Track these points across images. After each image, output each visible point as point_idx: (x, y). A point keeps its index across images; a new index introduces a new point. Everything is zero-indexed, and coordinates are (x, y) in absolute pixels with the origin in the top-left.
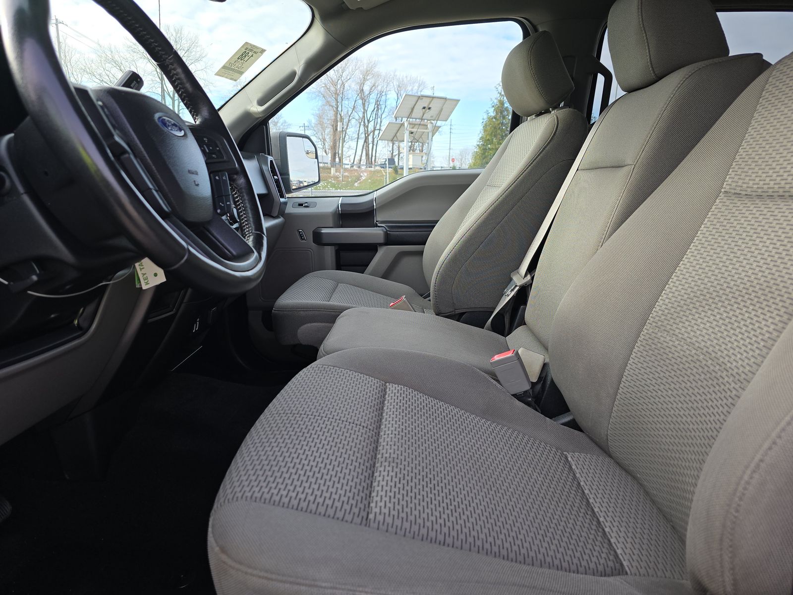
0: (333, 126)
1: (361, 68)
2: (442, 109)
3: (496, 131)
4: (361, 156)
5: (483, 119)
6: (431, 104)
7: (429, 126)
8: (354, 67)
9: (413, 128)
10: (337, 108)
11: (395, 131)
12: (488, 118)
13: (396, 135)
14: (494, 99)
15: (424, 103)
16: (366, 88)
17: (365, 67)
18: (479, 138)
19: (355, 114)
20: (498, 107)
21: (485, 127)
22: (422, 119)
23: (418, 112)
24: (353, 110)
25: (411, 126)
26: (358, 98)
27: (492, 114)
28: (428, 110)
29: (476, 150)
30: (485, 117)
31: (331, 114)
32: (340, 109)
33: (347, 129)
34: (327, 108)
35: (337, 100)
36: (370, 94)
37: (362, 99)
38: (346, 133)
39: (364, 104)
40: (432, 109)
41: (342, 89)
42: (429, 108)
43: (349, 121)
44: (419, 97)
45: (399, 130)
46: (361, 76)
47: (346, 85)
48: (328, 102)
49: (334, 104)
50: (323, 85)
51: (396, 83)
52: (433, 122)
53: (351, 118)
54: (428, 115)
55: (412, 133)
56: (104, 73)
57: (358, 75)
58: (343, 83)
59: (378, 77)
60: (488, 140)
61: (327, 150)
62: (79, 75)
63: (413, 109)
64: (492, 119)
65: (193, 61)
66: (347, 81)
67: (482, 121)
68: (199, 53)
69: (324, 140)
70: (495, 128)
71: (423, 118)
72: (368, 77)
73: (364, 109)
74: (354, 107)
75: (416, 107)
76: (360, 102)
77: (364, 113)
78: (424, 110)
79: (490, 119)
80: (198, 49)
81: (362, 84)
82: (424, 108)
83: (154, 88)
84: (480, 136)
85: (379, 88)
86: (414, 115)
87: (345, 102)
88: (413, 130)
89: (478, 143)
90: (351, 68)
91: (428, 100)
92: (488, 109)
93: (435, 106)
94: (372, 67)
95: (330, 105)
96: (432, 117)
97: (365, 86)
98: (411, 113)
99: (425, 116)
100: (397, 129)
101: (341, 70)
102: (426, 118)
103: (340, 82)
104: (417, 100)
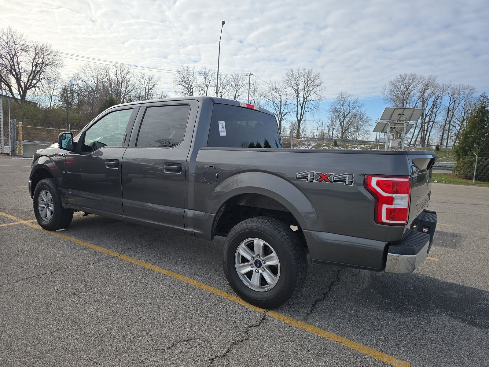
2: (412, 115)
6: (404, 112)
7: (405, 124)
13: (383, 129)
15: (399, 111)
16: (426, 95)
22: (399, 121)
23: (396, 116)
28: (402, 116)
37: (422, 102)
39: (423, 105)
40: (405, 115)
41: (407, 96)
42: (403, 115)
44: (395, 108)
46: (423, 87)
52: (407, 122)
54: (403, 118)
56: (271, 96)
57: (421, 87)
59: (437, 86)
62: (260, 98)
63: (392, 115)
65: (315, 86)
66: (412, 91)
68: (319, 82)
72: (429, 88)
75: (393, 114)
78: (400, 116)
80: (319, 80)
81: (423, 92)
82: (400, 114)
83: (293, 102)
85: (437, 93)
86: (393, 118)
90: (415, 82)
91: (402, 110)
93: (407, 113)
98: (391, 118)
99: (401, 119)
100: (384, 126)
101: (408, 85)
102: (402, 120)
103: (407, 92)
104: (394, 110)
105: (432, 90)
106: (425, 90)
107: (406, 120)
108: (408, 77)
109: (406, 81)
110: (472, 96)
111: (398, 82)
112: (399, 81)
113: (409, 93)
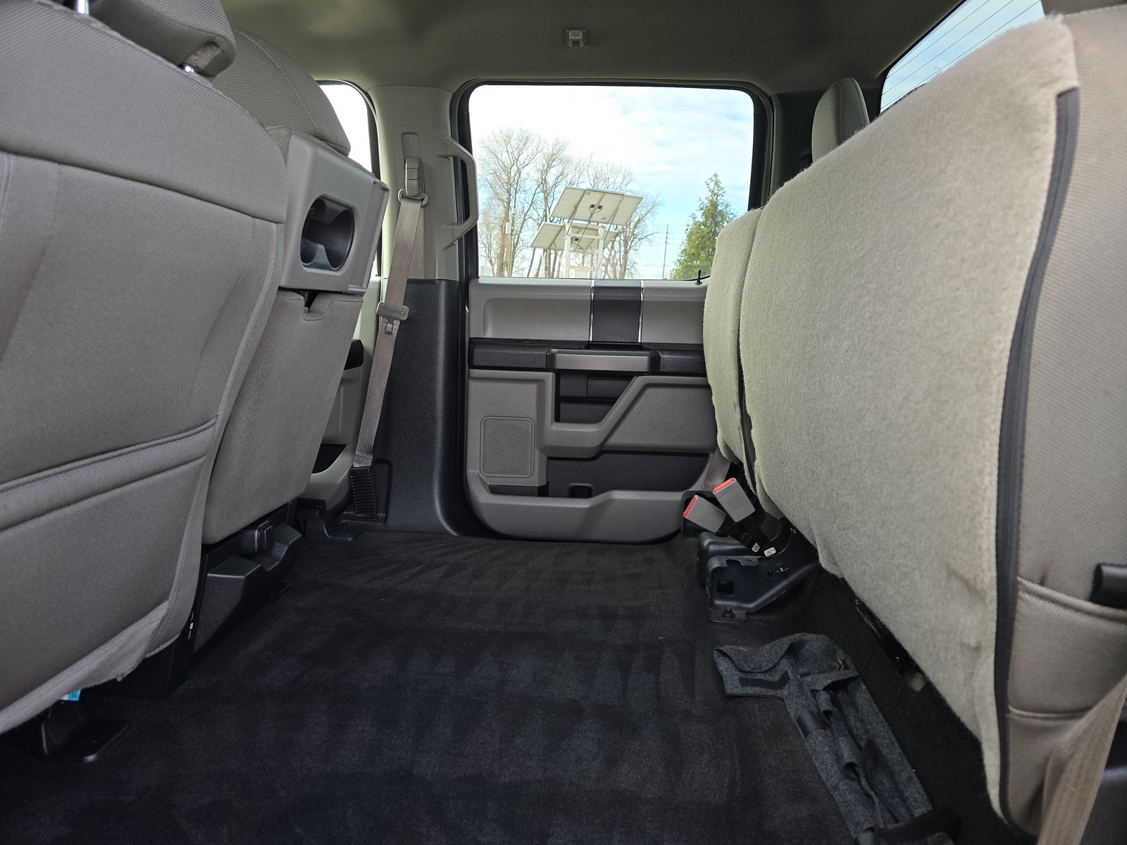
0: (501, 226)
1: (545, 151)
2: (617, 209)
3: (705, 243)
4: (539, 269)
5: (688, 225)
6: (602, 202)
7: (601, 231)
8: (535, 149)
9: (578, 233)
10: (509, 203)
11: (553, 237)
12: (695, 224)
13: (553, 242)
14: (703, 198)
15: (593, 199)
16: (551, 178)
17: (551, 150)
18: (680, 251)
19: (532, 212)
20: (709, 210)
21: (690, 236)
22: (589, 222)
23: (584, 210)
24: (531, 205)
25: (576, 230)
26: (539, 190)
27: (701, 219)
28: (598, 210)
29: (675, 267)
30: (691, 222)
31: (500, 210)
32: (512, 205)
33: (520, 232)
34: (495, 202)
35: (509, 192)
36: (555, 185)
37: (545, 192)
38: (518, 238)
39: (546, 199)
40: (604, 208)
41: (516, 178)
42: (600, 207)
43: (524, 220)
44: (585, 191)
45: (558, 234)
46: (544, 161)
47: (524, 172)
48: (497, 194)
49: (505, 197)
50: (492, 172)
51: (592, 172)
52: (605, 225)
53: (526, 217)
54: (598, 215)
55: (577, 239)
57: (540, 160)
58: (519, 169)
59: (568, 162)
60: (694, 254)
61: (493, 260)
63: (576, 207)
64: (700, 225)
66: (524, 167)
67: (687, 227)
69: (490, 245)
70: (703, 238)
71: (591, 220)
72: (554, 163)
73: (546, 205)
74: (532, 202)
75: (580, 204)
76: (541, 195)
77: (545, 211)
78: (592, 209)
79: (698, 224)
81: (545, 172)
82: (593, 206)
84: (683, 248)
85: (569, 178)
86: (577, 216)
87: (520, 196)
88: (579, 236)
89: (679, 258)
90: (530, 149)
91: (598, 196)
92: (695, 212)
93: (609, 204)
94: (559, 150)
95: (499, 199)
96: (604, 218)
97: (548, 174)
98: (574, 213)
99: (595, 217)
100: (556, 233)
101: (516, 152)
102: (596, 220)
103: (515, 168)
104: (583, 196)
105: (560, 170)
106: (549, 167)
107: (603, 221)
108: (515, 136)
109: (514, 143)
110: (628, 188)
111: (495, 144)
112: (497, 142)
113: (519, 172)
